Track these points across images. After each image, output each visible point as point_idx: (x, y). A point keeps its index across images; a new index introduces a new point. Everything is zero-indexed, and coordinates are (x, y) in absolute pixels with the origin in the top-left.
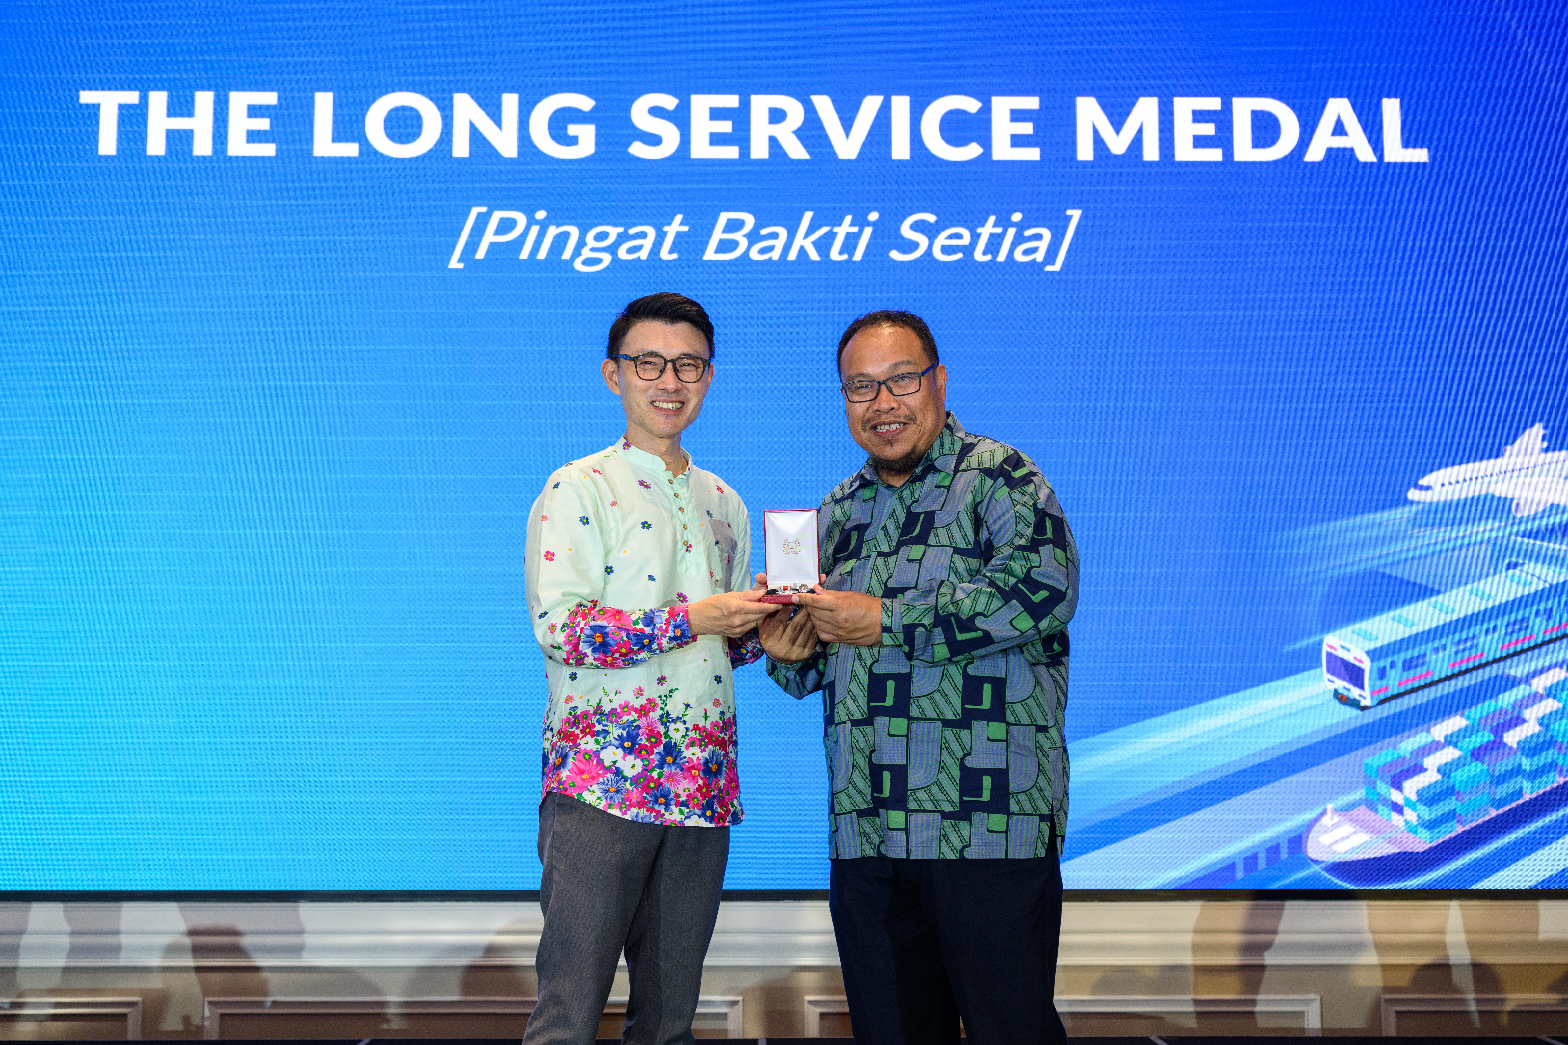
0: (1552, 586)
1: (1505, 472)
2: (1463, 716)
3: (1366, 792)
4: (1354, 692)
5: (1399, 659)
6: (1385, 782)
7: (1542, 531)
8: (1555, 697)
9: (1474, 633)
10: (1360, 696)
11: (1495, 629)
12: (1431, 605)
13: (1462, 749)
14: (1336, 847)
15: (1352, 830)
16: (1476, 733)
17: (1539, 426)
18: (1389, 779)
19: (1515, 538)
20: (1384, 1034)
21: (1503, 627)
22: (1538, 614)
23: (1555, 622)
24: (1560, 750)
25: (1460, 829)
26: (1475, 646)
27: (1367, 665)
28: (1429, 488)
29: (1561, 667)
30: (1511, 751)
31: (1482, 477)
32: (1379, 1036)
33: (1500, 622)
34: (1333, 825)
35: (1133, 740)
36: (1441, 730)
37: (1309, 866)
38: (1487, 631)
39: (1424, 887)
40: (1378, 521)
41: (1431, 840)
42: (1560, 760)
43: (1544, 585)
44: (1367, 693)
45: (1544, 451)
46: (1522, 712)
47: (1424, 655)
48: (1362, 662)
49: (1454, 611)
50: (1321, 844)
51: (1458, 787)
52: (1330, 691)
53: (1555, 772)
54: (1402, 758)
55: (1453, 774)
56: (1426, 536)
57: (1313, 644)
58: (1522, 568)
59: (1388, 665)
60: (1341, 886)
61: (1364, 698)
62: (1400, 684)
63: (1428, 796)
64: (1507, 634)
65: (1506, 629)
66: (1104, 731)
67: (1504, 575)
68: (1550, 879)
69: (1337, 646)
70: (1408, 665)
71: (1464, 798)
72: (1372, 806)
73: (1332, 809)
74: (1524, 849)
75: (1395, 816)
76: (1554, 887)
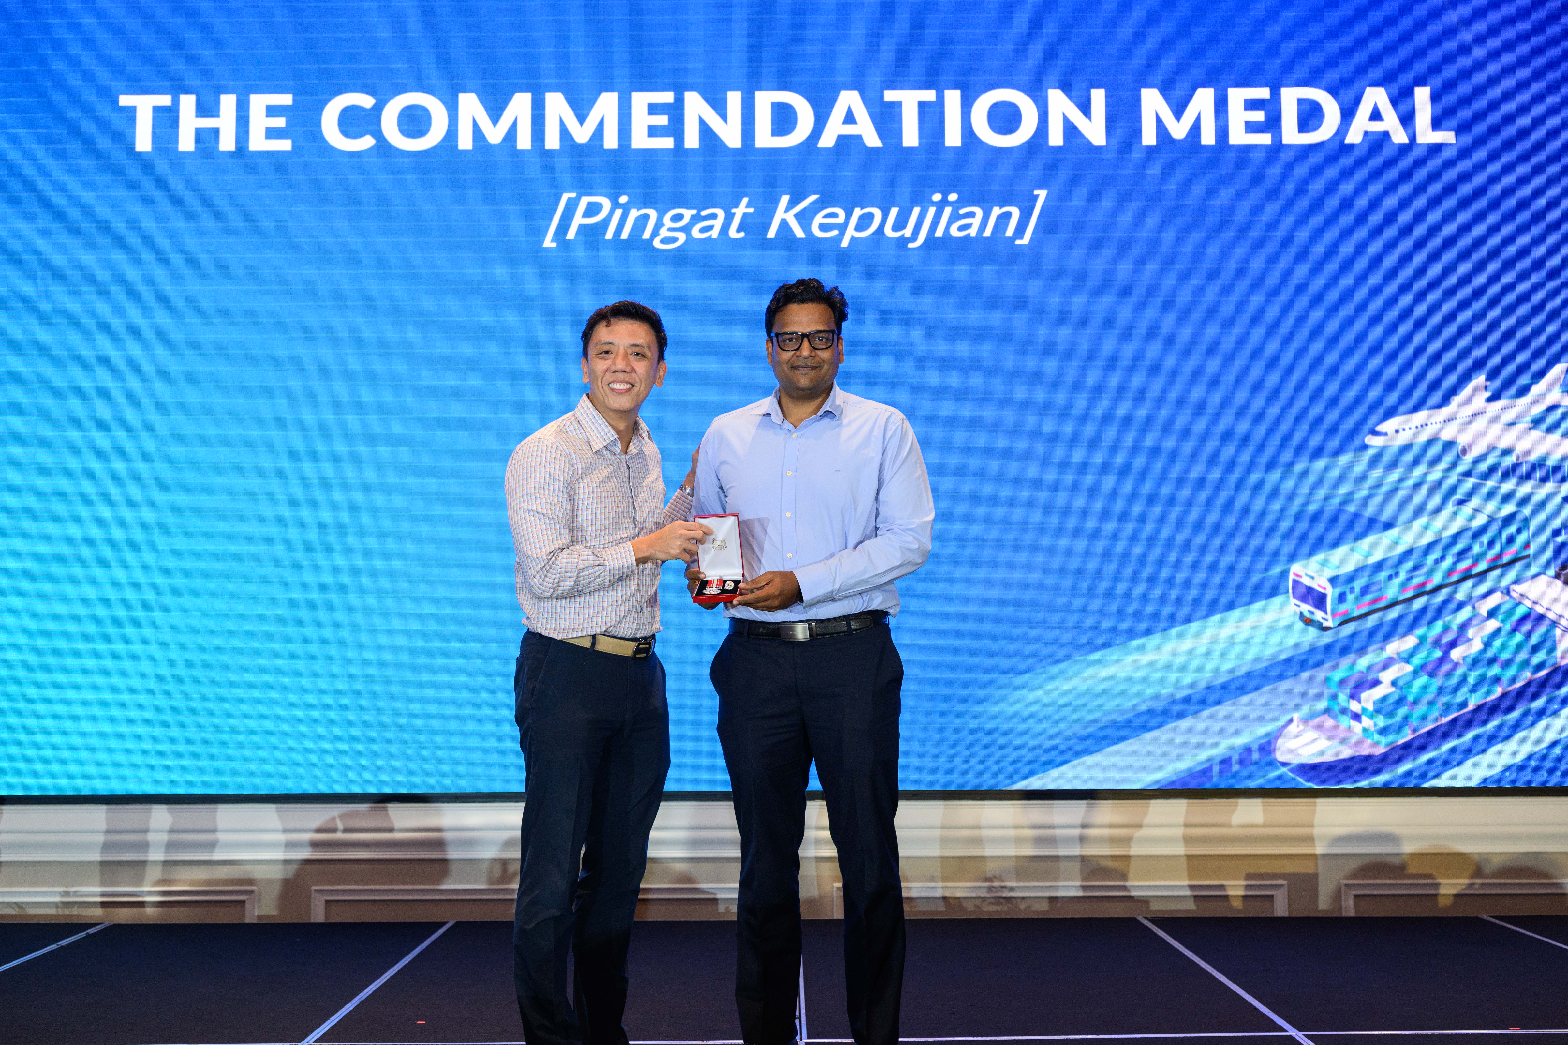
0: (1494, 520)
1: (1453, 420)
2: (1414, 635)
3: (1328, 702)
4: (1318, 615)
5: (1358, 585)
6: (1345, 694)
7: (1485, 472)
8: (1497, 619)
9: (1424, 563)
10: (1323, 618)
11: (1443, 558)
12: (1386, 538)
13: (1413, 665)
14: (1301, 752)
15: (1316, 736)
16: (1426, 650)
17: (1483, 378)
18: (1349, 691)
19: (1460, 477)
20: (1343, 915)
21: (1450, 557)
22: (1481, 544)
23: (1496, 552)
24: (1500, 665)
25: (1411, 735)
26: (1425, 573)
27: (1329, 591)
28: (1385, 434)
29: (1502, 592)
30: (1457, 666)
31: (1431, 424)
32: (1339, 916)
33: (1448, 552)
34: (1299, 732)
35: (1121, 658)
36: (1394, 648)
37: (1277, 768)
38: (1436, 561)
39: (1380, 786)
40: (1339, 463)
41: (1386, 744)
42: (1501, 674)
43: (1487, 519)
44: (1329, 616)
45: (1488, 400)
46: (1467, 633)
47: (1380, 582)
48: (1325, 588)
49: (1407, 543)
50: (1288, 749)
51: (1410, 698)
52: (1296, 614)
53: (1496, 684)
54: (1360, 673)
55: (1404, 687)
56: (1382, 476)
57: (1281, 573)
58: (1467, 504)
59: (1348, 591)
60: (1306, 785)
61: (1327, 620)
62: (1358, 608)
63: (1383, 706)
64: (1454, 563)
65: (1453, 558)
66: (1096, 650)
67: (1451, 510)
68: (1492, 778)
69: (1302, 574)
70: (1366, 591)
71: (1415, 707)
72: (1333, 716)
73: (1297, 718)
74: (1468, 752)
75: (1354, 724)
76: (1495, 785)
